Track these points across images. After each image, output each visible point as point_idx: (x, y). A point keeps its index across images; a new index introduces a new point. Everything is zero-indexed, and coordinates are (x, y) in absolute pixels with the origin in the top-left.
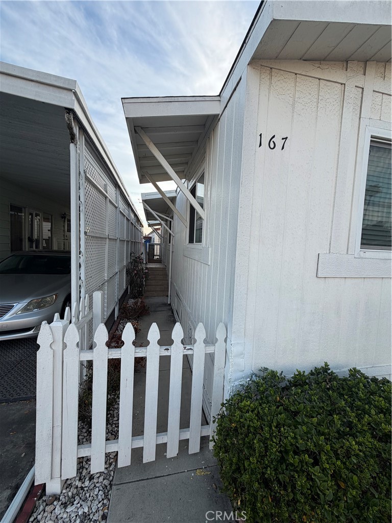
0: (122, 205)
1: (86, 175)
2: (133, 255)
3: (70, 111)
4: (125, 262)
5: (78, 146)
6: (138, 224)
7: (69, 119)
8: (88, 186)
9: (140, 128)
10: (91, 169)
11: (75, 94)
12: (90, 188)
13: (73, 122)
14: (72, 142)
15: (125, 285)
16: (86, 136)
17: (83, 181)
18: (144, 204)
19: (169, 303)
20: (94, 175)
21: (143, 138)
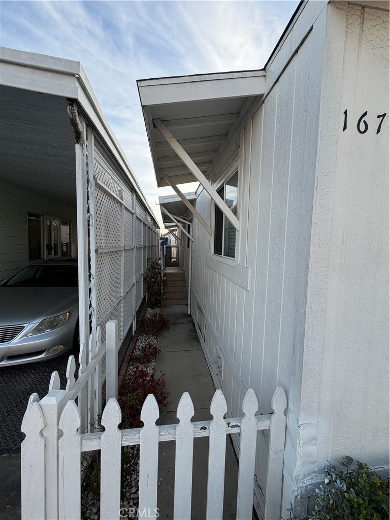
0: (138, 211)
1: (96, 181)
2: (150, 260)
3: (73, 102)
4: (142, 270)
5: (85, 147)
6: (155, 227)
7: (72, 113)
8: (99, 194)
9: (160, 122)
10: (103, 174)
11: (79, 80)
12: (102, 196)
13: (77, 116)
14: (78, 143)
15: (142, 294)
16: (96, 135)
17: (92, 189)
18: (161, 208)
19: (189, 313)
20: (107, 181)
21: (164, 134)
